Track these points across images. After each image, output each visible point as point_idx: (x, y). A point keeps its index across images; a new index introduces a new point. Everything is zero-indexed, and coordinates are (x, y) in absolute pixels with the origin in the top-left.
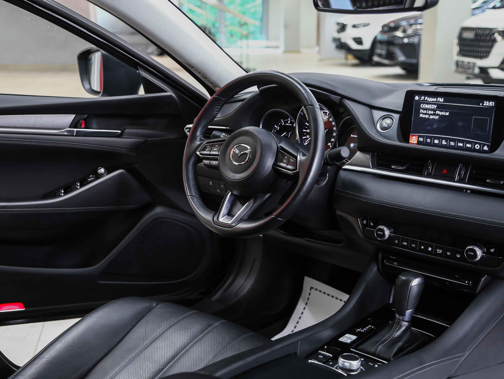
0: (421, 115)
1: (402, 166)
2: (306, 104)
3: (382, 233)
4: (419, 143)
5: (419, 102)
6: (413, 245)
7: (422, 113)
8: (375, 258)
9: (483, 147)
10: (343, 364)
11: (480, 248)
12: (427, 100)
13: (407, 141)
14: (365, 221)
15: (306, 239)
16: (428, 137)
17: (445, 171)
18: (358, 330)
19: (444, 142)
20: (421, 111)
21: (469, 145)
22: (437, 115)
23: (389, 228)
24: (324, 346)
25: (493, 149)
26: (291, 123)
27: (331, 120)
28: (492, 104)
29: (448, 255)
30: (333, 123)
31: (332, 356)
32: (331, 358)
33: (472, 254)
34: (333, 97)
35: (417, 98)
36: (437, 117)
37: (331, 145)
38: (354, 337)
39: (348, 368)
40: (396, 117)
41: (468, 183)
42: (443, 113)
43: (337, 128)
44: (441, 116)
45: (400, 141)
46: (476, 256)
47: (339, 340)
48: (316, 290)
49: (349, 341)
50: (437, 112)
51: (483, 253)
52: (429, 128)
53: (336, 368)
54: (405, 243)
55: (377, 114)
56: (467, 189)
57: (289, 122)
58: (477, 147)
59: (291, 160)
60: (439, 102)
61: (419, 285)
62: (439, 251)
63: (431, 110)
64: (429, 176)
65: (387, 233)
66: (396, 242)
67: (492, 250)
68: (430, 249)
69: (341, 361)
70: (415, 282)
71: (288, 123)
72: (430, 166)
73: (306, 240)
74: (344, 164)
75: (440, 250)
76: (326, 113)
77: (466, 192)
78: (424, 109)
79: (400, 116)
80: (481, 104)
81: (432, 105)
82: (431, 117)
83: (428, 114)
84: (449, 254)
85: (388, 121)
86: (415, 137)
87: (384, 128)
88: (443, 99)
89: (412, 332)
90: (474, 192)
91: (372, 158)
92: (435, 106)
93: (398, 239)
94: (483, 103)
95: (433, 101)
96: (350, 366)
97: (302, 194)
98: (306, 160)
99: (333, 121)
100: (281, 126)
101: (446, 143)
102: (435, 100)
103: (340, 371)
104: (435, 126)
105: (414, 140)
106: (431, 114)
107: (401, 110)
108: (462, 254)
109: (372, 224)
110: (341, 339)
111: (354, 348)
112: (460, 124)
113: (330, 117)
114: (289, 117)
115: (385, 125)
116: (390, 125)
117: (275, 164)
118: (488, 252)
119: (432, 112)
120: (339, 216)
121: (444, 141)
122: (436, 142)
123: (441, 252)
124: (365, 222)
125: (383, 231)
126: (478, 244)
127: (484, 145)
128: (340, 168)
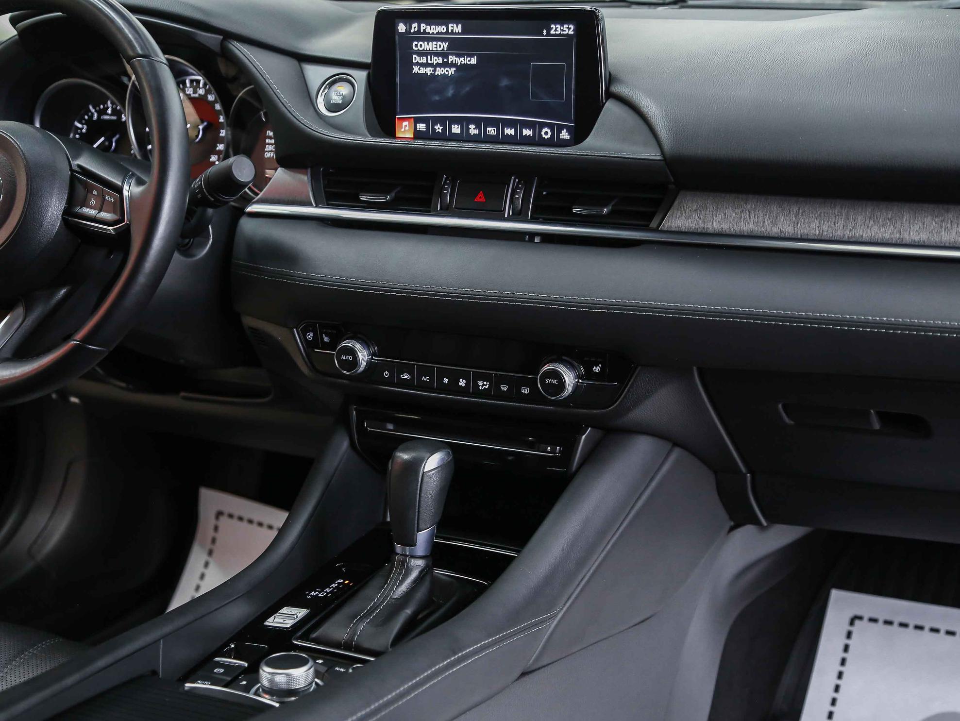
0: (416, 69)
1: (385, 192)
2: (131, 53)
3: (350, 358)
4: (418, 135)
5: (409, 38)
6: (423, 378)
7: (417, 64)
8: (343, 420)
9: (559, 132)
10: (271, 681)
11: (572, 367)
12: (425, 32)
13: (390, 132)
14: (311, 333)
15: (183, 394)
16: (436, 121)
17: (480, 198)
18: (313, 593)
19: (473, 130)
20: (416, 59)
21: (527, 132)
22: (452, 65)
23: (366, 344)
24: (227, 644)
25: (580, 134)
26: (115, 112)
27: (211, 98)
28: (569, 29)
29: (504, 391)
30: (218, 107)
31: (246, 665)
32: (245, 671)
33: (554, 382)
34: (205, 37)
35: (402, 28)
36: (452, 71)
37: (218, 160)
38: (301, 613)
39: (284, 687)
40: (360, 76)
41: (534, 220)
42: (464, 60)
43: (227, 116)
44: (461, 68)
45: (373, 135)
46: (561, 385)
47: (266, 623)
48: (231, 516)
49: (289, 623)
50: (452, 59)
51: (578, 377)
52: (437, 98)
53: (256, 693)
54: (406, 376)
55: (316, 74)
56: (532, 235)
57: (109, 111)
58: (546, 133)
59: (107, 197)
60: (452, 33)
61: (441, 467)
62: (483, 385)
63: (437, 54)
64: (446, 211)
65: (363, 355)
66: (386, 374)
67: (596, 369)
68: (462, 383)
69: (266, 673)
70: (433, 462)
71: (108, 114)
72: (446, 189)
73: (184, 398)
74: (249, 201)
75: (485, 383)
76: (198, 82)
77: (531, 240)
78: (421, 54)
79: (369, 76)
80: (545, 32)
81: (439, 43)
82: (439, 71)
83: (431, 65)
84: (504, 388)
85: (343, 89)
86: (405, 123)
87: (333, 108)
88: (460, 26)
89: (435, 581)
90: (549, 239)
91: (314, 178)
92: (446, 45)
93: (389, 367)
94: (550, 29)
95: (438, 33)
96: (288, 683)
97: (142, 279)
98: (143, 193)
99: (215, 102)
100: (89, 123)
101: (477, 132)
102: (442, 29)
103: (266, 700)
104: (450, 92)
105: (405, 130)
106: (439, 65)
107: (368, 60)
108: (532, 384)
109: (327, 339)
110: (271, 622)
111: (301, 638)
112: (505, 82)
113: (208, 92)
114: (108, 98)
115: (336, 99)
116: (348, 99)
117: (68, 213)
118: (589, 375)
119: (440, 61)
120: (251, 328)
121: (472, 126)
122: (456, 129)
123: (488, 385)
124: (310, 336)
125: (352, 352)
126: (564, 358)
127: (560, 128)
128: (239, 212)
